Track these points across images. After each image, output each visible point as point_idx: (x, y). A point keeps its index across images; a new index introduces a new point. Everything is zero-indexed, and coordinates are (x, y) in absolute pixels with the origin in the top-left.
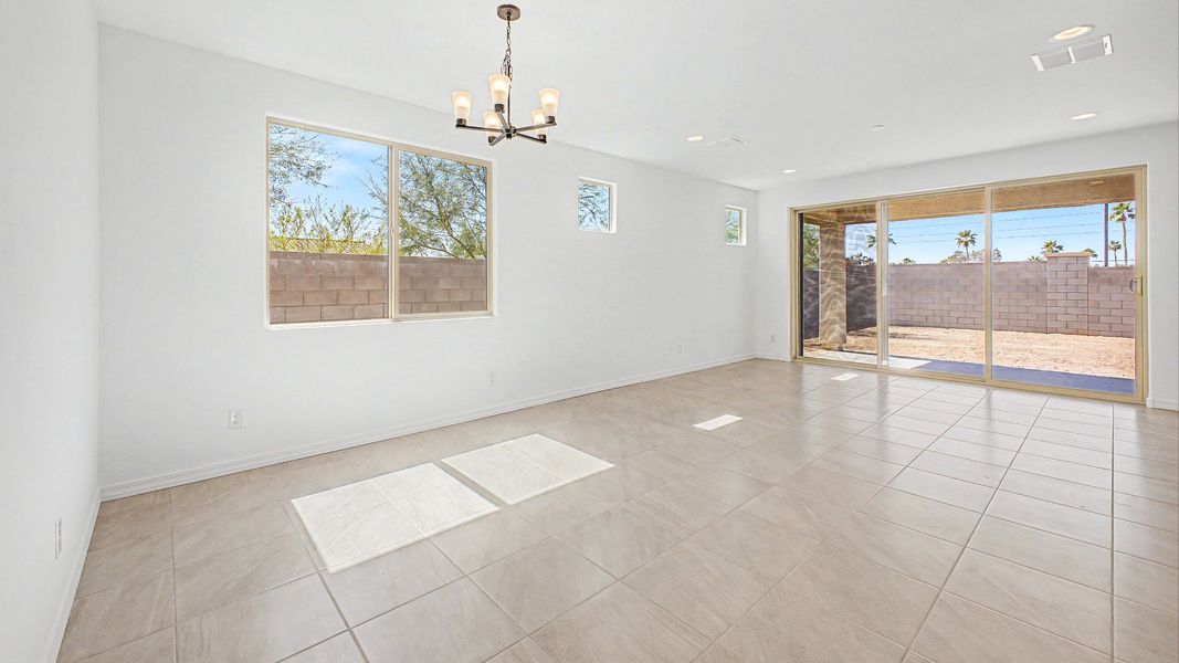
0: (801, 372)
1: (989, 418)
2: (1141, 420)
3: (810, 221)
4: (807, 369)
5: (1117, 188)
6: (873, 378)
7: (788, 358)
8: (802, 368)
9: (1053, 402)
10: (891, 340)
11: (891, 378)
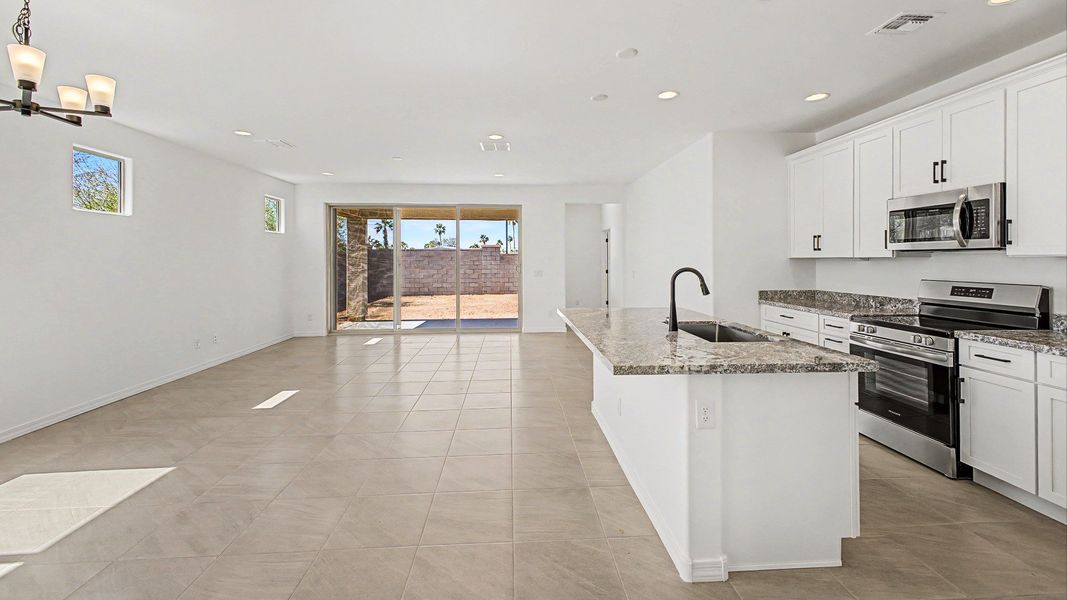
0: (335, 345)
1: (458, 354)
2: (520, 340)
3: (342, 214)
4: (341, 341)
5: (509, 215)
6: (391, 339)
7: (324, 333)
8: (336, 340)
9: (489, 337)
10: (402, 308)
11: (403, 338)
